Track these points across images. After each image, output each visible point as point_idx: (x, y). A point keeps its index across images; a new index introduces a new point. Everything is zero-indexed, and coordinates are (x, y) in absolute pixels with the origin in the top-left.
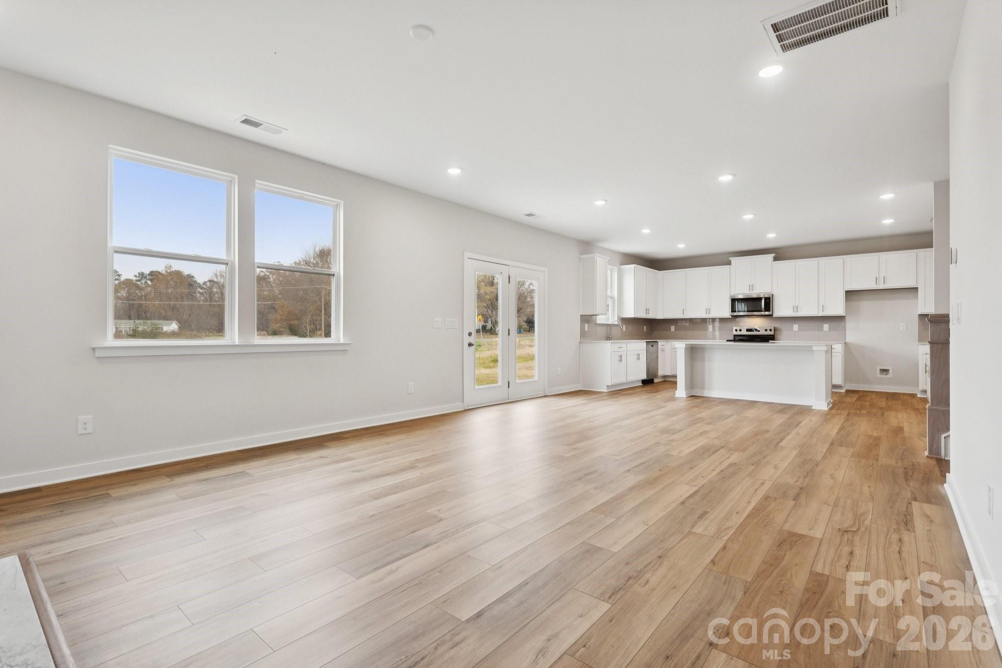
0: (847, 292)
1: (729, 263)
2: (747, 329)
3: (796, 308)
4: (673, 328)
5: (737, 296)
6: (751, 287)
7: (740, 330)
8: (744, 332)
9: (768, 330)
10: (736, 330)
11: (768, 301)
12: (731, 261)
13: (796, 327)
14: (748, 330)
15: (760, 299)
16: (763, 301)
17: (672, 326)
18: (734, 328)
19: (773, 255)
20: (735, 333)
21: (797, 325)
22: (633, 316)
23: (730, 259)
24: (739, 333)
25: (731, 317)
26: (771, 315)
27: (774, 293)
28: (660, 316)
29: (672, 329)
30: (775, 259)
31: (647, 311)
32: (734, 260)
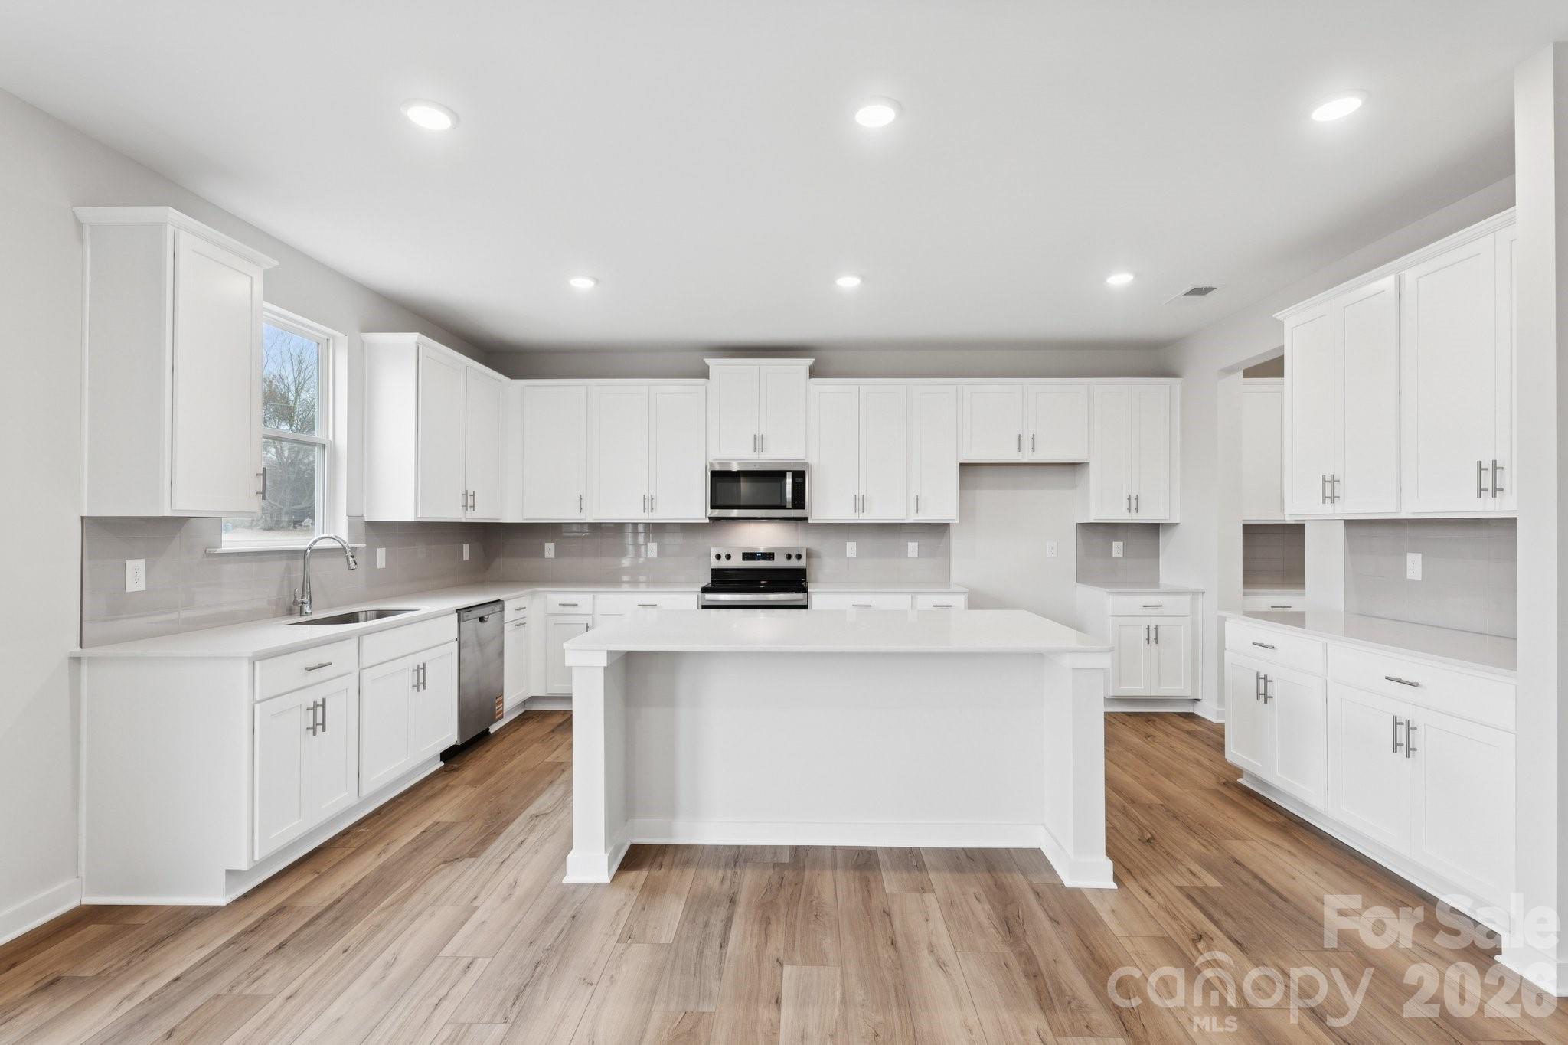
0: (962, 465)
1: (704, 374)
2: (744, 554)
3: (860, 503)
4: (550, 549)
5: (728, 464)
6: (759, 442)
7: (728, 557)
8: (737, 562)
9: (794, 558)
10: (718, 557)
11: (799, 480)
12: (708, 367)
13: (851, 548)
14: (748, 556)
15: (781, 475)
16: (789, 480)
17: (547, 545)
18: (714, 552)
19: (810, 361)
20: (715, 564)
21: (854, 544)
22: (410, 517)
23: (708, 361)
24: (724, 563)
25: (707, 521)
26: (806, 519)
27: (813, 460)
28: (511, 515)
29: (546, 551)
30: (814, 373)
31: (469, 499)
32: (717, 365)
